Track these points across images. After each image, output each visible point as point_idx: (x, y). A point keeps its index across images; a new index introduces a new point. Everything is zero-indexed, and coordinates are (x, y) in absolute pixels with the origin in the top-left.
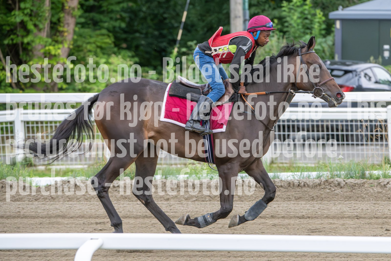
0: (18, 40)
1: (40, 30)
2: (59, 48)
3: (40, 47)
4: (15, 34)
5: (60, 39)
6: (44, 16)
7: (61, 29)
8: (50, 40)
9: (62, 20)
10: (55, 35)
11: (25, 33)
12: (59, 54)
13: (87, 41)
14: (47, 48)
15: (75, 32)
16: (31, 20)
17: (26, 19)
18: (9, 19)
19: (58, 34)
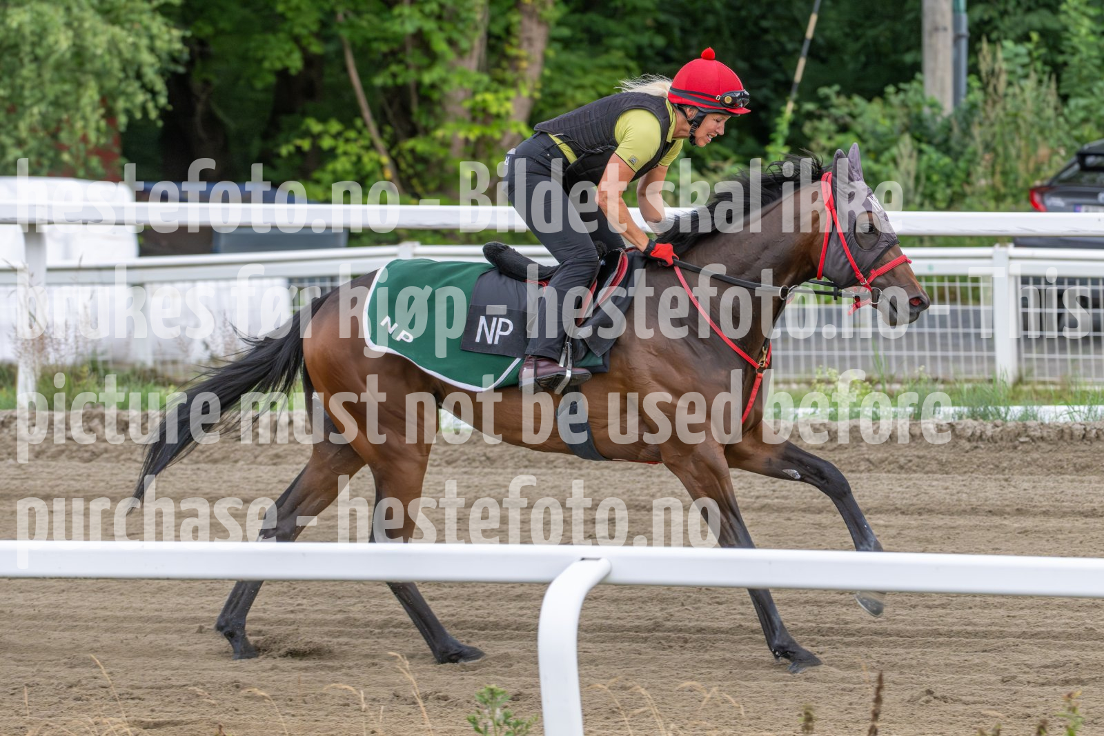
0: (409, 77)
1: (461, 54)
2: (508, 99)
3: (461, 95)
4: (400, 62)
5: (509, 75)
6: (473, 20)
7: (512, 52)
8: (486, 78)
9: (515, 30)
10: (498, 65)
11: (425, 61)
12: (508, 113)
13: (576, 82)
14: (479, 98)
15: (546, 60)
16: (441, 29)
17: (430, 25)
18: (387, 25)
19: (505, 64)
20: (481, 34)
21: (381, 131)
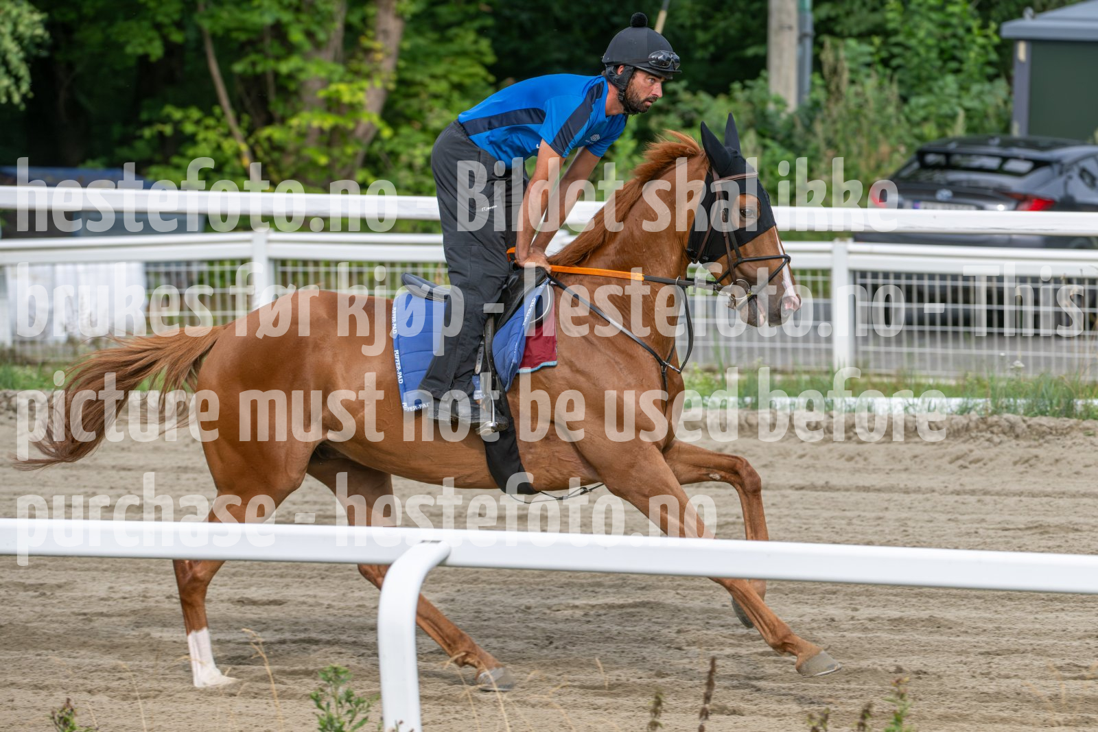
0: (266, 66)
2: (362, 89)
3: (318, 85)
4: (259, 51)
6: (330, 12)
7: (366, 42)
9: (370, 22)
10: (353, 57)
11: (282, 51)
12: (361, 103)
14: (333, 87)
15: (401, 52)
16: (298, 21)
17: (286, 17)
18: (247, 16)
19: (360, 55)
20: (338, 25)
21: (239, 120)
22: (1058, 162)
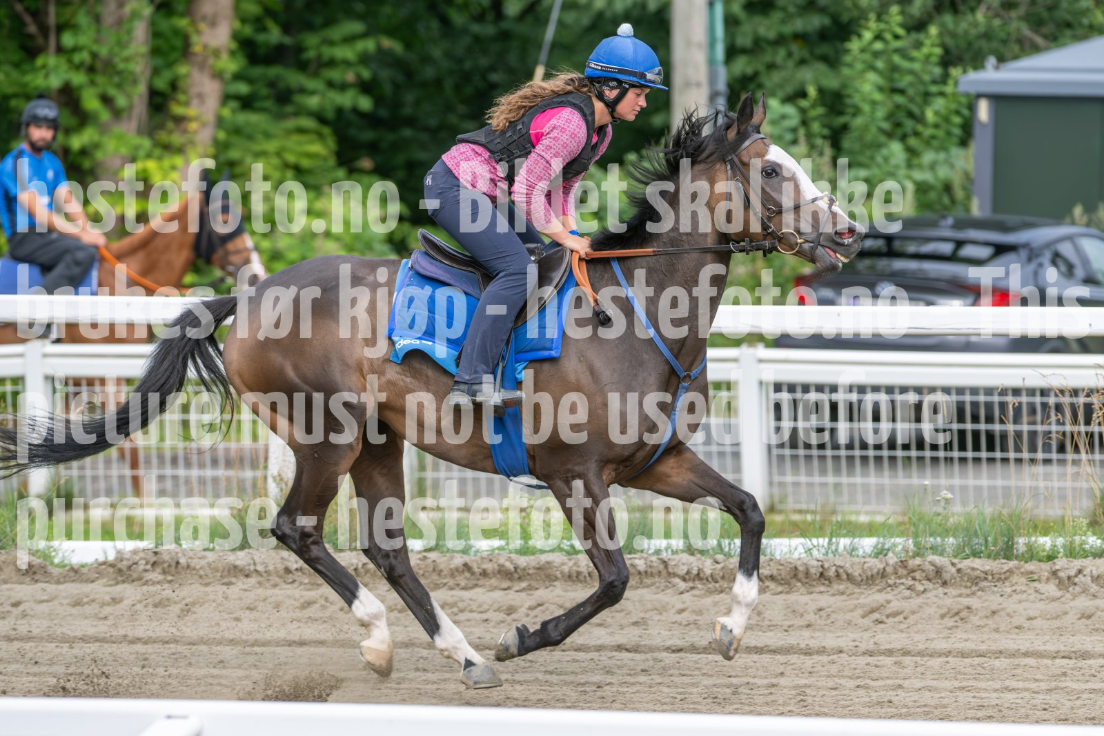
1: (117, 114)
2: (174, 168)
3: (117, 162)
5: (176, 139)
6: (132, 73)
7: (177, 110)
8: (146, 143)
9: (181, 84)
10: (161, 126)
11: (73, 121)
13: (256, 148)
15: (220, 122)
16: (93, 83)
17: (78, 79)
18: (28, 78)
19: (170, 125)
20: (141, 89)
22: (1026, 246)
